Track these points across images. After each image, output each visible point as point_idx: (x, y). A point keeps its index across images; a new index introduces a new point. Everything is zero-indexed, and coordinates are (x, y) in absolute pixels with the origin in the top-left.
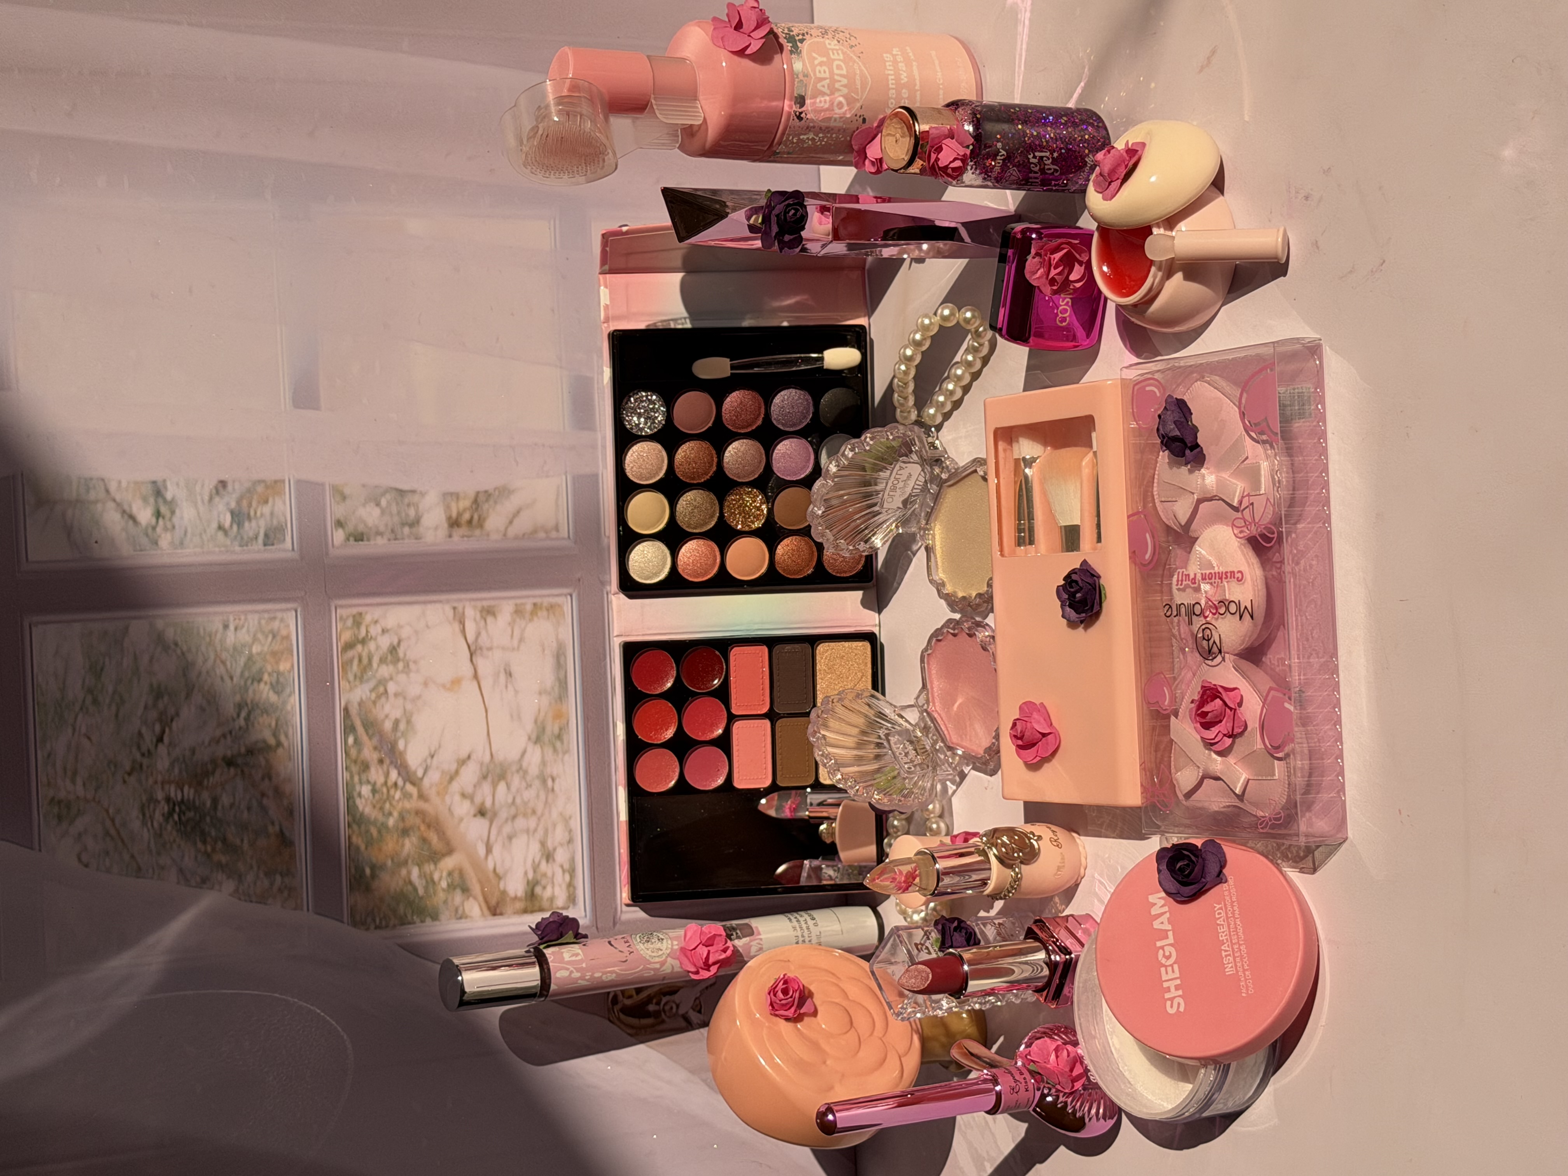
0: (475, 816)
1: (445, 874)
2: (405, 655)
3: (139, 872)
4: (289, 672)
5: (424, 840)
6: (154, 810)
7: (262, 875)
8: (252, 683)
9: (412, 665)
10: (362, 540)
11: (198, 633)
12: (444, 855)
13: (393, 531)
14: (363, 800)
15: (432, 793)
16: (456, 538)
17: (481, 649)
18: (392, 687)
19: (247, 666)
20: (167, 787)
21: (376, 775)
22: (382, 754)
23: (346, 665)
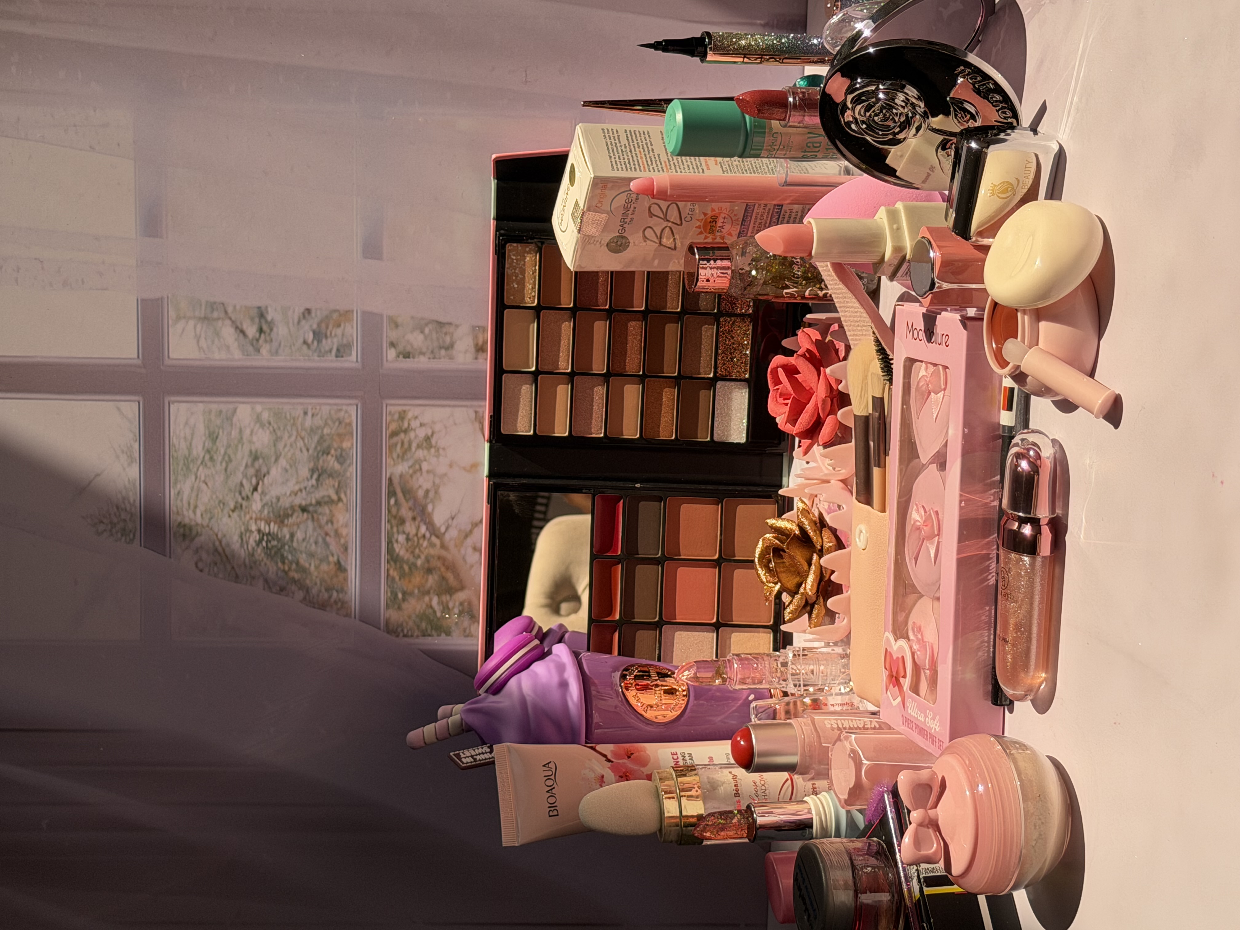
1: (457, 604)
2: (437, 443)
3: (237, 578)
4: (350, 449)
5: (443, 578)
6: (249, 538)
7: (323, 590)
8: (323, 455)
9: (441, 452)
10: (409, 357)
11: (285, 417)
12: (458, 590)
13: (432, 352)
14: (400, 545)
15: (451, 545)
16: (481, 360)
18: (425, 466)
19: (319, 443)
20: (258, 522)
21: (410, 528)
22: (415, 513)
23: (392, 448)
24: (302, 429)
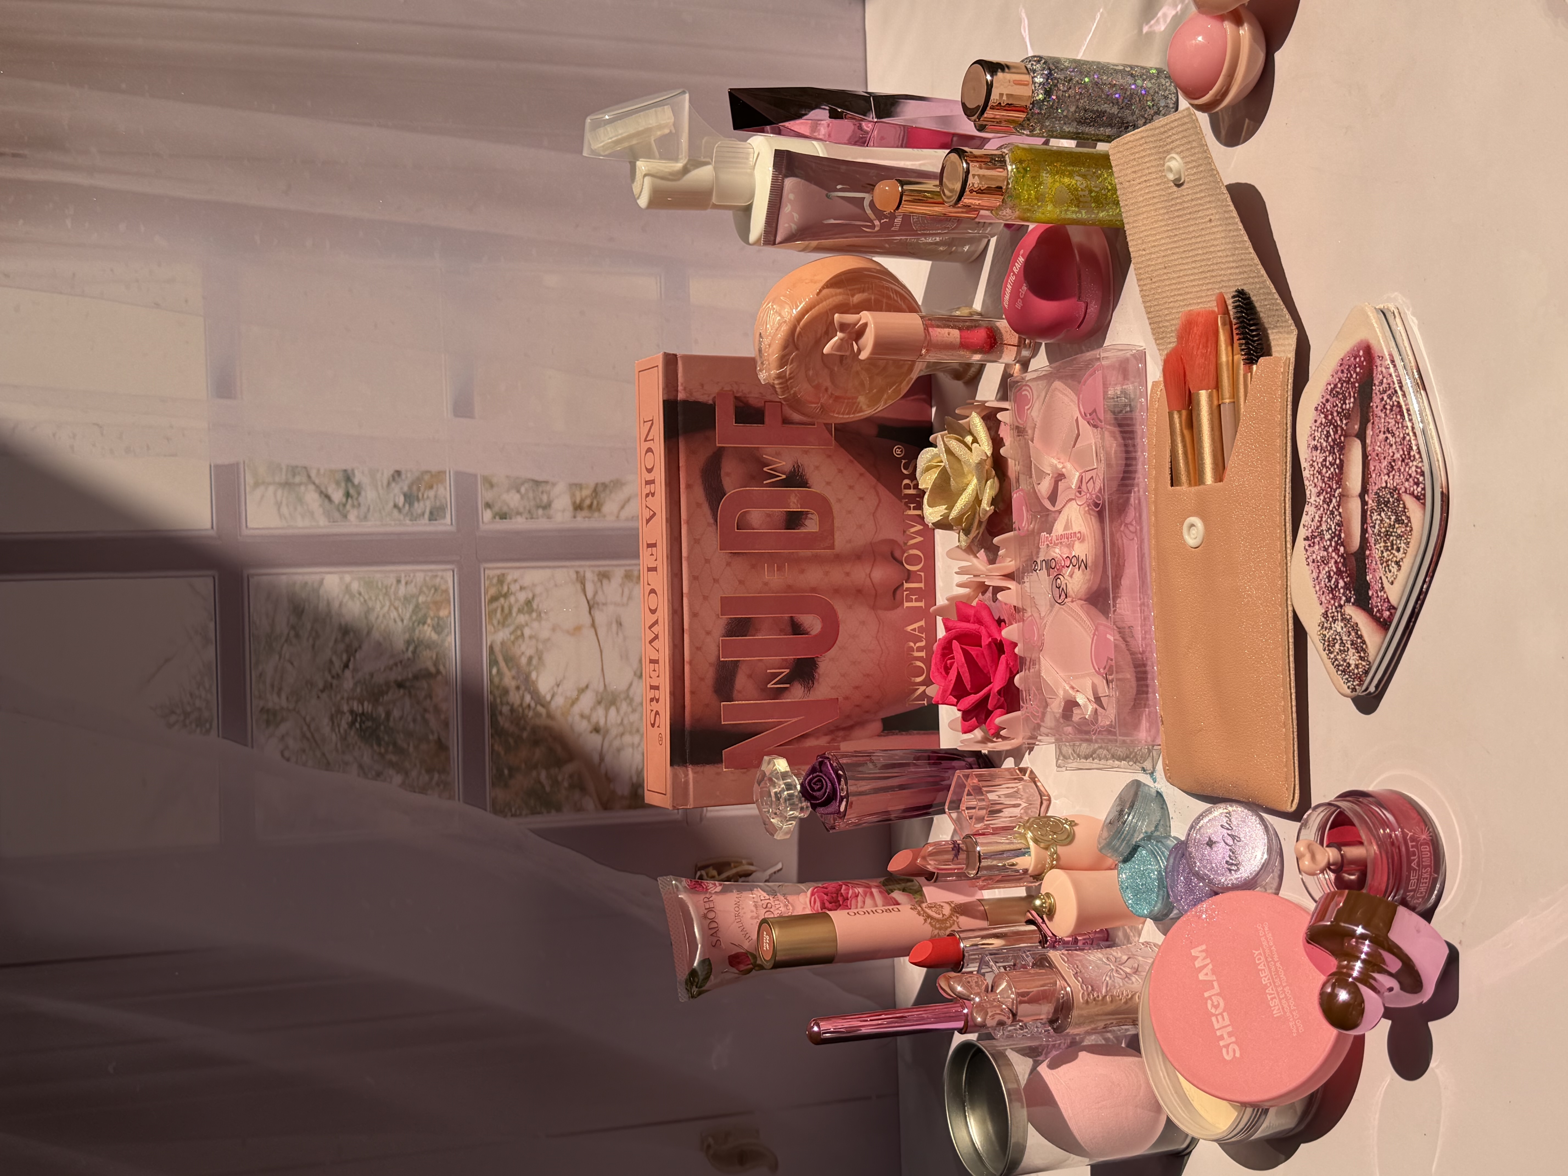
0: (591, 732)
1: (567, 776)
2: (538, 606)
3: (328, 766)
5: (551, 750)
6: (341, 719)
7: (423, 771)
8: (418, 624)
9: (543, 615)
10: (506, 518)
11: (377, 586)
12: (566, 762)
13: (529, 512)
14: (503, 718)
15: (558, 714)
16: (579, 519)
17: (598, 604)
18: (527, 632)
19: (414, 612)
20: (351, 702)
21: (514, 698)
22: (519, 681)
23: (491, 614)
24: (395, 599)
